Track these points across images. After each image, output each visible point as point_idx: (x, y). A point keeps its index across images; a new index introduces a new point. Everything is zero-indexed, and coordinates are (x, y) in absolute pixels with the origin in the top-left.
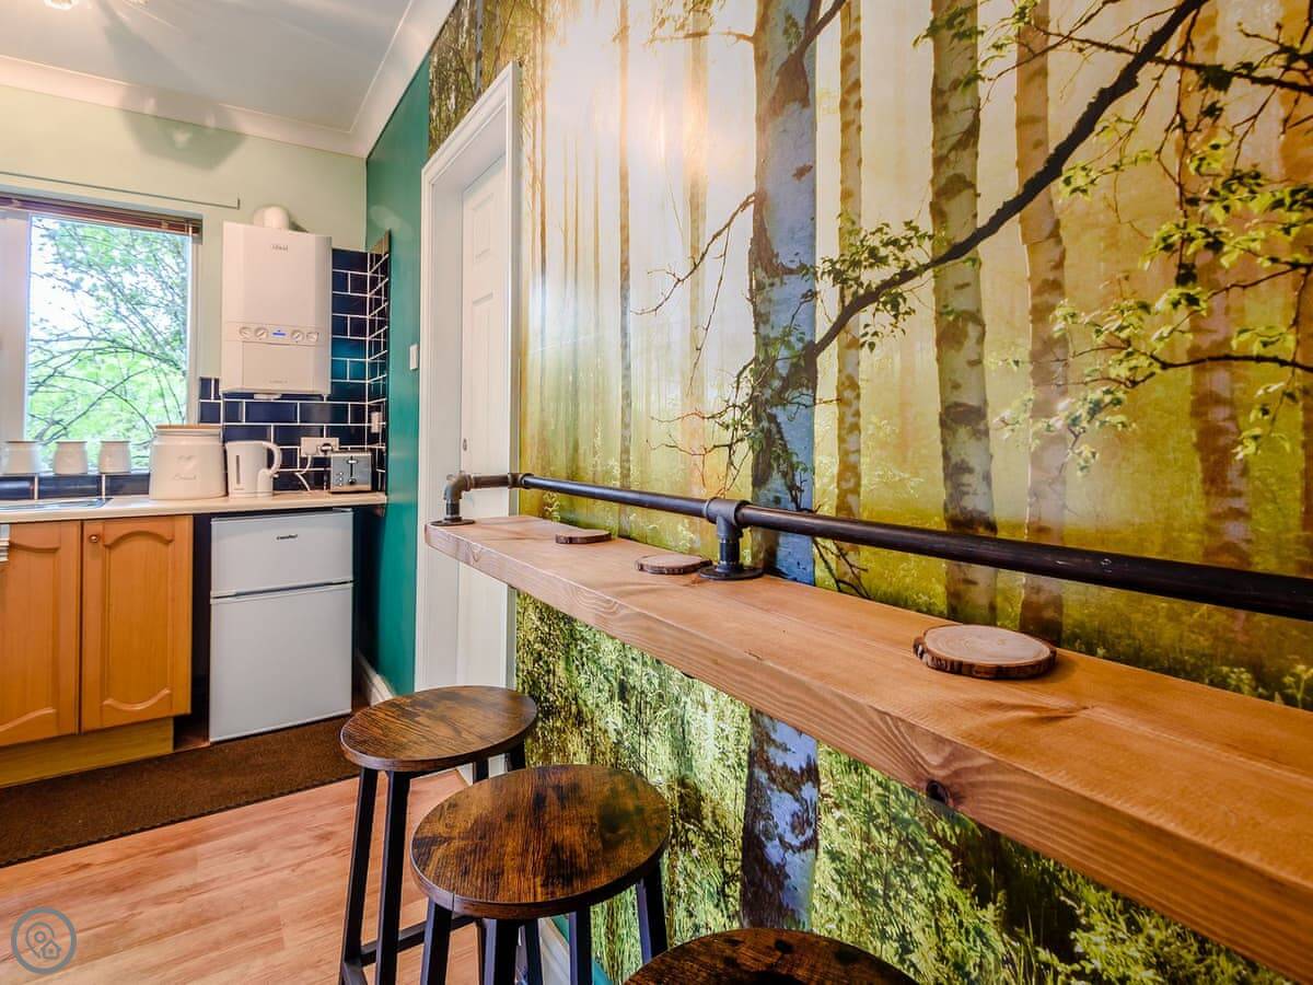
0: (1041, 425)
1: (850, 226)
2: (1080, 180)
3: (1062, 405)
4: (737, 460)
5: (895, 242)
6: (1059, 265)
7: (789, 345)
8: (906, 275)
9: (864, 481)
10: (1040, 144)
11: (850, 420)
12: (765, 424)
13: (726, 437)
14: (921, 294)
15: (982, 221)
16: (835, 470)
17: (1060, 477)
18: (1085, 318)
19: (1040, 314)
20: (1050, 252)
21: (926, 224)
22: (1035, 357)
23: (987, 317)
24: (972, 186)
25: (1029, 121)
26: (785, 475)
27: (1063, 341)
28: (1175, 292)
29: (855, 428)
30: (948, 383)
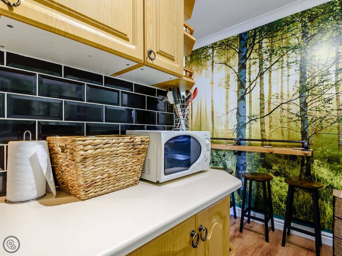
0: (270, 131)
1: (250, 113)
2: (273, 114)
3: (272, 130)
4: (234, 134)
5: (256, 116)
6: (272, 120)
7: (242, 123)
8: (257, 119)
9: (252, 136)
10: (270, 110)
11: (250, 131)
12: (239, 131)
13: (233, 132)
14: (259, 120)
15: (265, 115)
16: (248, 135)
17: (272, 135)
18: (274, 124)
19: (270, 123)
20: (271, 119)
21: (259, 115)
22: (269, 126)
23: (265, 123)
24: (264, 112)
25: (269, 109)
26: (242, 136)
27: (272, 125)
28: (280, 123)
29: (251, 131)
30: (261, 128)
